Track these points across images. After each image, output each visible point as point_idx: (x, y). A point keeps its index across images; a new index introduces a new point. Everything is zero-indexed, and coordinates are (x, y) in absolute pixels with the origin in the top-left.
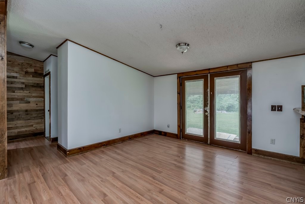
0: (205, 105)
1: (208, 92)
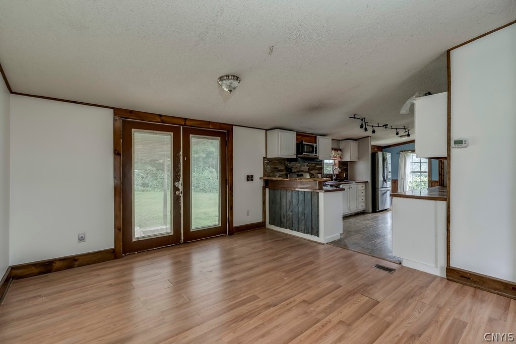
0: (176, 178)
1: (179, 156)
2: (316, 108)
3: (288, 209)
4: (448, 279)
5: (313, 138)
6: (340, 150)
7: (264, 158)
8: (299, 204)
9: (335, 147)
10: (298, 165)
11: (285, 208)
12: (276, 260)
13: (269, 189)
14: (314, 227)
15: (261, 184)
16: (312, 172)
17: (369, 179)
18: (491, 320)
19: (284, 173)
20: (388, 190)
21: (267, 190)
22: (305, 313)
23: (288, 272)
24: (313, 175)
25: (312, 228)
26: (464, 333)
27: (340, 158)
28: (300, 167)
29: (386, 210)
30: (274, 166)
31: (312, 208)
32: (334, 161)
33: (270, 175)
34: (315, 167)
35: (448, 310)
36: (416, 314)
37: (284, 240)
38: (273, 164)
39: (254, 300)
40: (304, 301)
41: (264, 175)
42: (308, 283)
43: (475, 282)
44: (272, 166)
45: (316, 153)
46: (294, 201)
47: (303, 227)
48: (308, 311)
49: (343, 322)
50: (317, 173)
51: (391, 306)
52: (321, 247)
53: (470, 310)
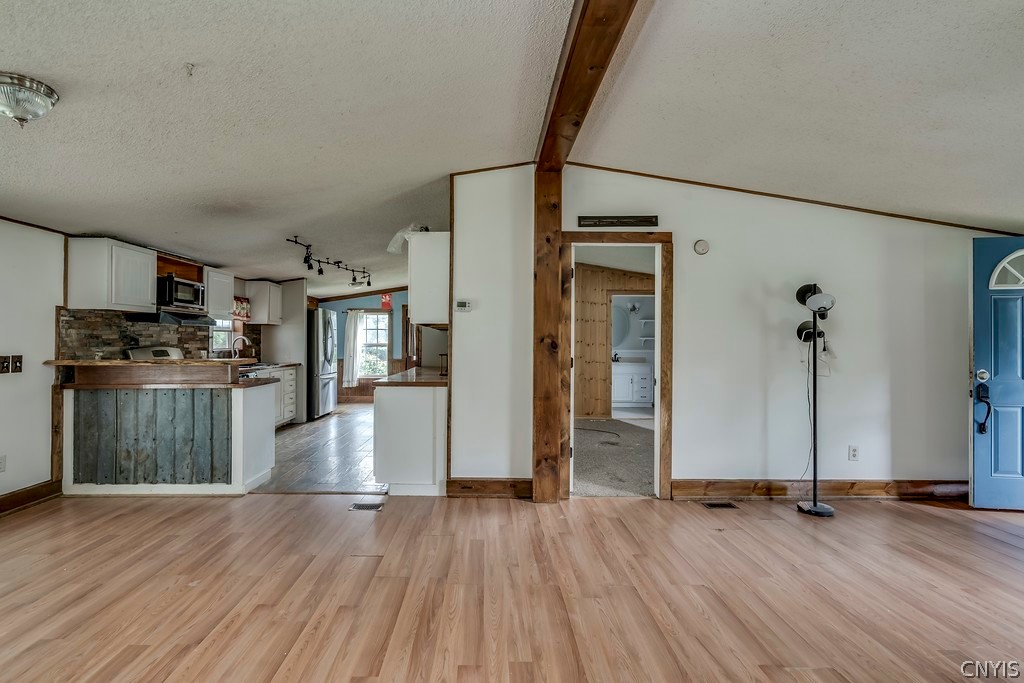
2: (227, 209)
3: (141, 437)
4: (449, 497)
5: (196, 270)
6: (248, 300)
7: (59, 309)
8: (178, 419)
9: (239, 295)
10: (153, 328)
11: (133, 433)
12: (146, 555)
13: (77, 391)
14: (217, 464)
15: (50, 377)
16: (186, 346)
17: (301, 358)
18: (501, 528)
19: (116, 349)
20: (332, 378)
21: (69, 395)
22: (274, 623)
23: (192, 569)
24: (190, 352)
25: (212, 468)
26: (485, 552)
27: (247, 317)
28: (160, 334)
29: (328, 414)
30: (89, 332)
31: (212, 424)
32: (233, 323)
33: (78, 354)
34: (194, 334)
35: (462, 533)
36: (432, 552)
37: (137, 511)
38: (88, 326)
39: (137, 656)
40: (259, 606)
41: (59, 354)
42: (250, 574)
43: (477, 490)
44: (82, 331)
45: (203, 304)
46: (163, 414)
47: (188, 471)
48: (275, 619)
49: (345, 607)
50: (199, 349)
51: (400, 556)
52: (236, 505)
53: (481, 525)
